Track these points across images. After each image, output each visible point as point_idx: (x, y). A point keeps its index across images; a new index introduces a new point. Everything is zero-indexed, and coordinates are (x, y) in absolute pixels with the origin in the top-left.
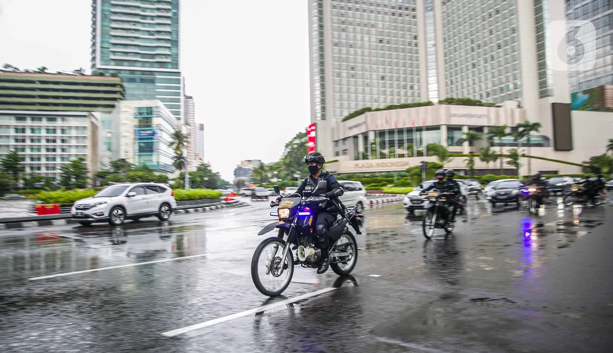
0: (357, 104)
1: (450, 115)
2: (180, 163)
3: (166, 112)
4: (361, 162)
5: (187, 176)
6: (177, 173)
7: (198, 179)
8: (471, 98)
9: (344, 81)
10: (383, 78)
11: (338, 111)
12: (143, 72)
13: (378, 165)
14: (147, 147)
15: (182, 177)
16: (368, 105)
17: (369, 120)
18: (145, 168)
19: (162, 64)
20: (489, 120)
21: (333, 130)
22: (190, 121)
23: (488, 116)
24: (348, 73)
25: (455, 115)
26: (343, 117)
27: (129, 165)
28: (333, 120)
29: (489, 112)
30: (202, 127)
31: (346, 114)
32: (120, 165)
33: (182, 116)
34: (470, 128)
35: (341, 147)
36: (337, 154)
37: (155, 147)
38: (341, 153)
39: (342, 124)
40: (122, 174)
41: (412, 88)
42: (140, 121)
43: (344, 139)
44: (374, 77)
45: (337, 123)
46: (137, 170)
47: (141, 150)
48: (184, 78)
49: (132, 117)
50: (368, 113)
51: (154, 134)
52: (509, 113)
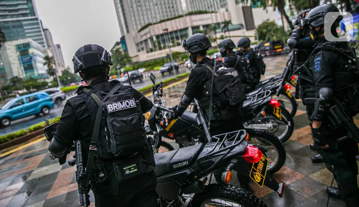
0: (144, 22)
1: (192, 21)
2: (51, 72)
3: (34, 43)
4: (150, 54)
5: (58, 79)
6: (51, 78)
7: (65, 79)
8: (201, 10)
9: (135, 10)
10: (156, 4)
11: (135, 27)
12: (13, 21)
13: (158, 54)
14: (29, 67)
15: (55, 80)
16: (151, 21)
17: (151, 30)
18: (32, 79)
19: (25, 15)
20: (212, 20)
21: (134, 38)
22: (51, 44)
23: (212, 19)
24: (136, 5)
25: (195, 21)
26: (138, 30)
27: (21, 79)
28: (133, 32)
29: (212, 16)
30: (59, 46)
31: (139, 28)
32: (16, 81)
33: (45, 44)
34: (204, 26)
35: (140, 47)
36: (139, 51)
37: (34, 66)
38: (141, 50)
39: (138, 35)
40: (18, 85)
41: (173, 7)
42: (20, 53)
43: (141, 42)
44: (151, 4)
45: (136, 34)
46: (27, 82)
47: (26, 69)
48: (41, 21)
49: (15, 51)
50: (150, 27)
51: (31, 58)
52: (222, 15)
